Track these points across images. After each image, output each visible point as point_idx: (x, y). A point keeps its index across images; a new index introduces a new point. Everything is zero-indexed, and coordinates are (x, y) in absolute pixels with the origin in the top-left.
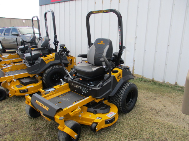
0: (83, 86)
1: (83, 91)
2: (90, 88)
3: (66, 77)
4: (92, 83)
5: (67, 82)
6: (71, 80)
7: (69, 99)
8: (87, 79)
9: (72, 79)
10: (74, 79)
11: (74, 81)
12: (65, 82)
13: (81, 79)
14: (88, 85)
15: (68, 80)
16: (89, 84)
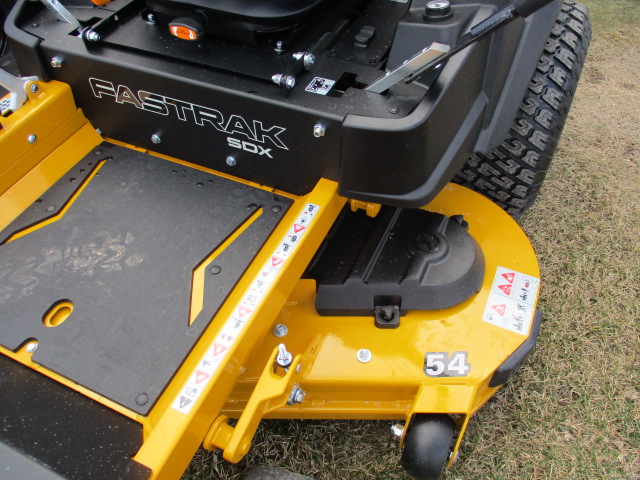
0: (227, 104)
1: (233, 142)
2: (315, 119)
3: (20, 23)
4: (308, 58)
5: (50, 75)
6: (77, 47)
7: (129, 239)
8: (250, 27)
9: (93, 36)
10: (113, 39)
11: (111, 57)
12: (28, 81)
13: (192, 36)
14: (283, 85)
15: (55, 53)
16: (290, 82)
